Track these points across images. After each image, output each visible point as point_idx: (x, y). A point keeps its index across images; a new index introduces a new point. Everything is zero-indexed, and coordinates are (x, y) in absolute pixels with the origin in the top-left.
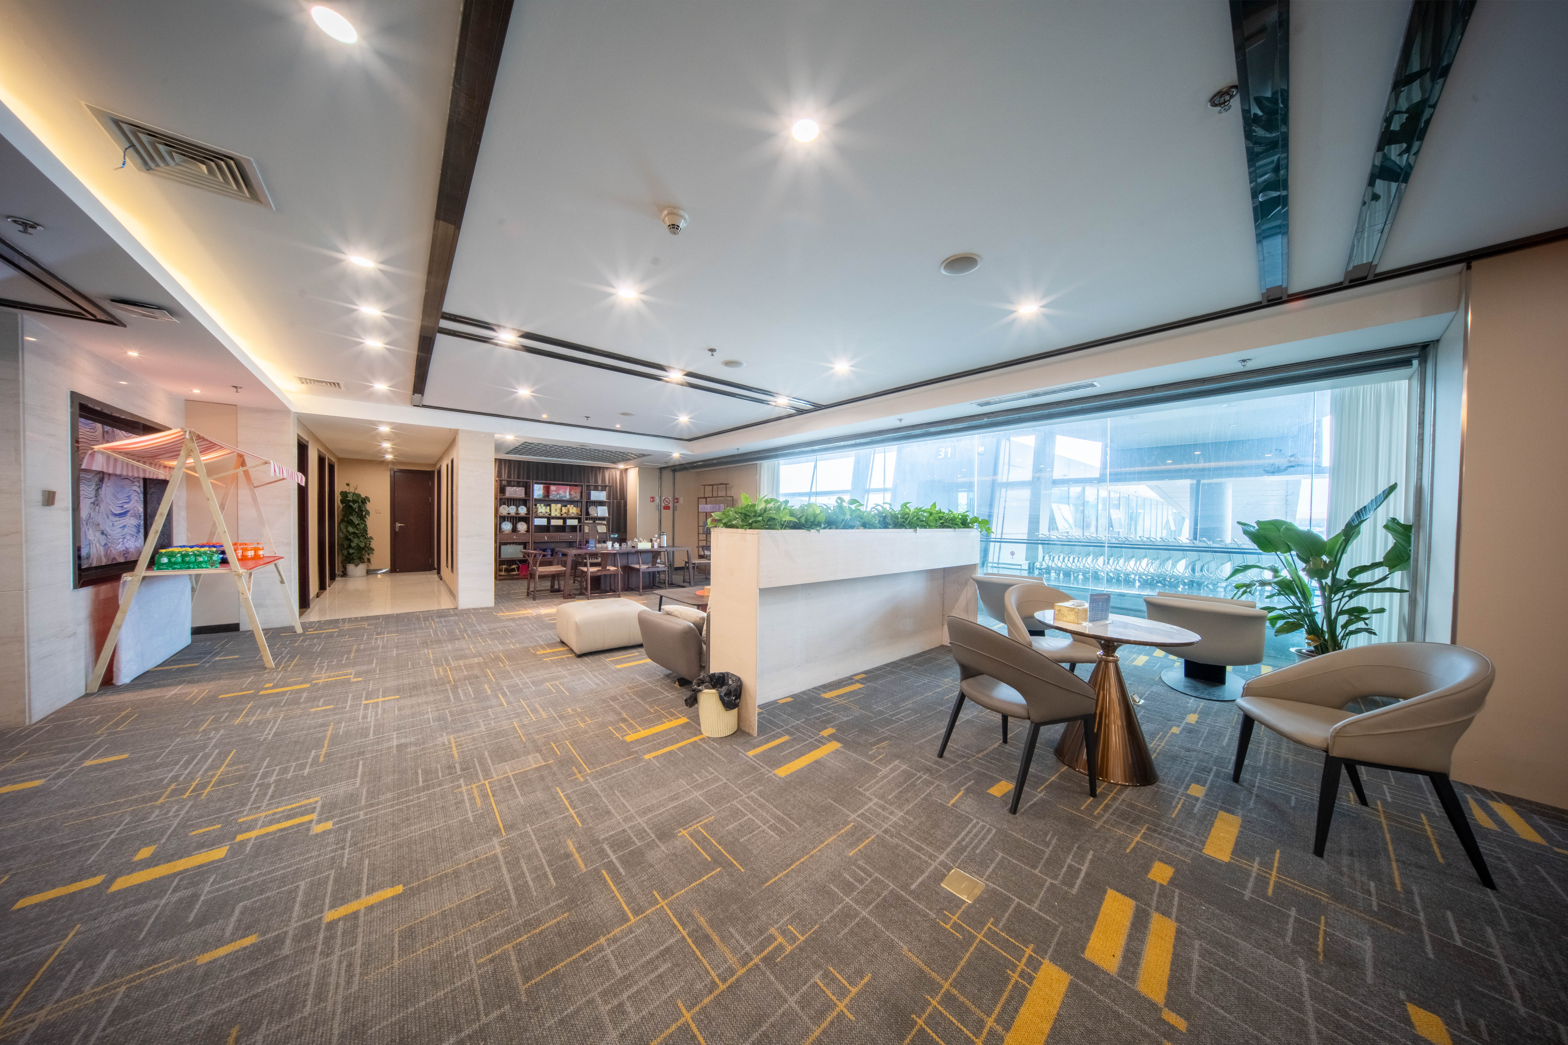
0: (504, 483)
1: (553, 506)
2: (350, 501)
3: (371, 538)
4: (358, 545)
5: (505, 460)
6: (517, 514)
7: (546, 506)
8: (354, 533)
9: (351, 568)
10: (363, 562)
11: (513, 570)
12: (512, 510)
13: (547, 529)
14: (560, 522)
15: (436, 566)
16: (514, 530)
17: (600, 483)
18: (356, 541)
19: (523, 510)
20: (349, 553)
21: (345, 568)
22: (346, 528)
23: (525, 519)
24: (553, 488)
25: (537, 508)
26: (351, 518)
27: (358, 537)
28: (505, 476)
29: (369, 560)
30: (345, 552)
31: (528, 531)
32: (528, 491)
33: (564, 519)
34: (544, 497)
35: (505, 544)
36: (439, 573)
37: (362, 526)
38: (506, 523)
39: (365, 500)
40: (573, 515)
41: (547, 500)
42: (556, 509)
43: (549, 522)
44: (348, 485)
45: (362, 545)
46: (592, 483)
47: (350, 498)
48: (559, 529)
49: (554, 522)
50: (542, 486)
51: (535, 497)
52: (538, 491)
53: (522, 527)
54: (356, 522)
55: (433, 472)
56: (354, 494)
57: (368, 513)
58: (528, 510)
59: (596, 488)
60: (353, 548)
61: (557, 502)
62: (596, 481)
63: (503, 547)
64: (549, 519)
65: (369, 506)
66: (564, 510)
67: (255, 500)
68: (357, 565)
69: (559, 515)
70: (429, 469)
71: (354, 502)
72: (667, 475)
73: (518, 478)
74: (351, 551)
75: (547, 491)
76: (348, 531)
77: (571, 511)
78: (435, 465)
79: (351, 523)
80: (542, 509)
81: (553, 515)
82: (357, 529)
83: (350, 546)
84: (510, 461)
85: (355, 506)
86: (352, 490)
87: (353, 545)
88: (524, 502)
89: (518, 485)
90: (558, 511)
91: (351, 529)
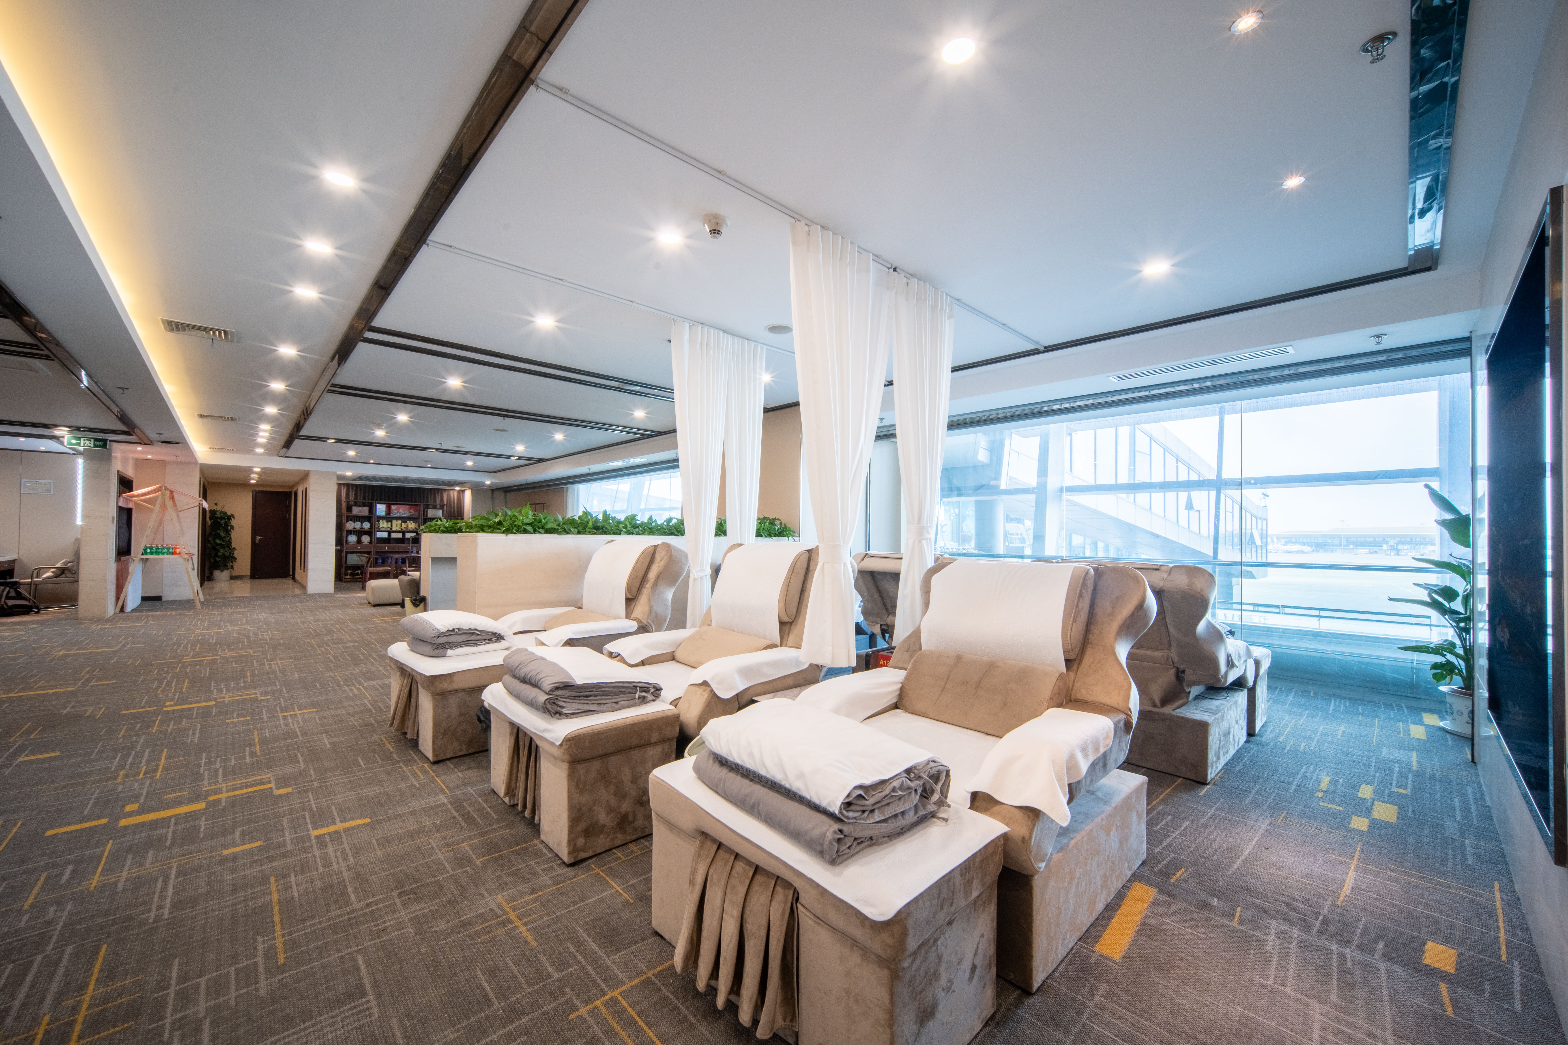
0: (351, 503)
1: (394, 522)
2: (218, 518)
3: (235, 549)
4: (223, 554)
5: (353, 485)
6: (362, 528)
7: (387, 522)
8: (221, 544)
9: (217, 573)
10: (227, 569)
11: (358, 574)
12: (358, 525)
13: (388, 540)
14: (400, 536)
15: (291, 573)
16: (359, 541)
17: (438, 502)
18: (222, 551)
19: (366, 526)
20: (216, 561)
21: (211, 573)
22: (214, 540)
23: (369, 533)
24: (393, 507)
25: (379, 524)
26: (218, 531)
27: (224, 548)
28: (352, 498)
29: (232, 567)
30: (212, 560)
31: (371, 542)
32: (372, 510)
33: (404, 533)
34: (386, 514)
35: (352, 553)
36: (294, 578)
37: (227, 539)
38: (352, 536)
39: (230, 517)
40: (411, 530)
41: (389, 518)
42: (396, 525)
43: (389, 535)
44: (216, 504)
45: (227, 554)
46: (431, 503)
47: (218, 515)
48: (397, 540)
49: (393, 535)
50: (385, 505)
51: (378, 514)
52: (381, 509)
53: (366, 539)
54: (223, 535)
55: (290, 493)
56: (221, 512)
57: (232, 527)
58: (371, 525)
59: (435, 507)
60: (219, 557)
61: (397, 518)
62: (435, 502)
63: (349, 556)
64: (389, 533)
65: (233, 522)
66: (404, 525)
67: (179, 519)
68: (222, 571)
69: (399, 529)
70: (288, 491)
71: (222, 518)
72: (500, 495)
73: (364, 499)
74: (218, 559)
75: (389, 510)
76: (215, 543)
77: (410, 526)
78: (292, 487)
79: (218, 536)
80: (384, 524)
81: (394, 529)
82: (223, 541)
83: (217, 555)
84: (357, 485)
85: (223, 522)
86: (219, 508)
87: (220, 554)
88: (369, 519)
89: (364, 505)
90: (399, 526)
91: (218, 541)
